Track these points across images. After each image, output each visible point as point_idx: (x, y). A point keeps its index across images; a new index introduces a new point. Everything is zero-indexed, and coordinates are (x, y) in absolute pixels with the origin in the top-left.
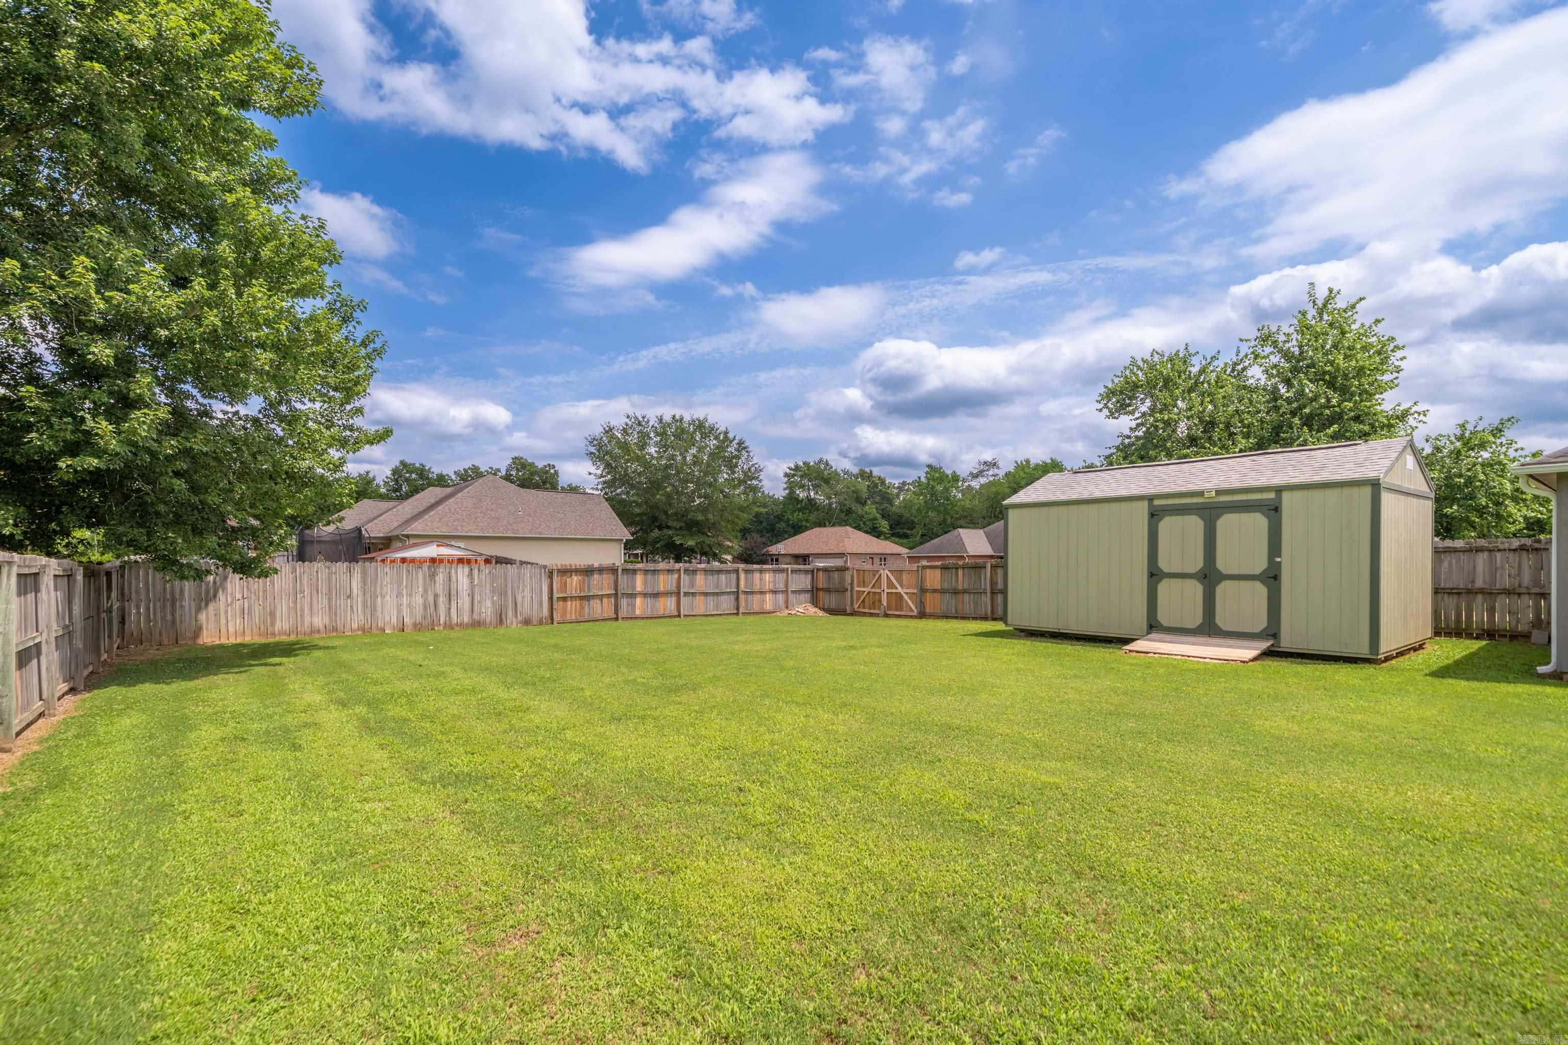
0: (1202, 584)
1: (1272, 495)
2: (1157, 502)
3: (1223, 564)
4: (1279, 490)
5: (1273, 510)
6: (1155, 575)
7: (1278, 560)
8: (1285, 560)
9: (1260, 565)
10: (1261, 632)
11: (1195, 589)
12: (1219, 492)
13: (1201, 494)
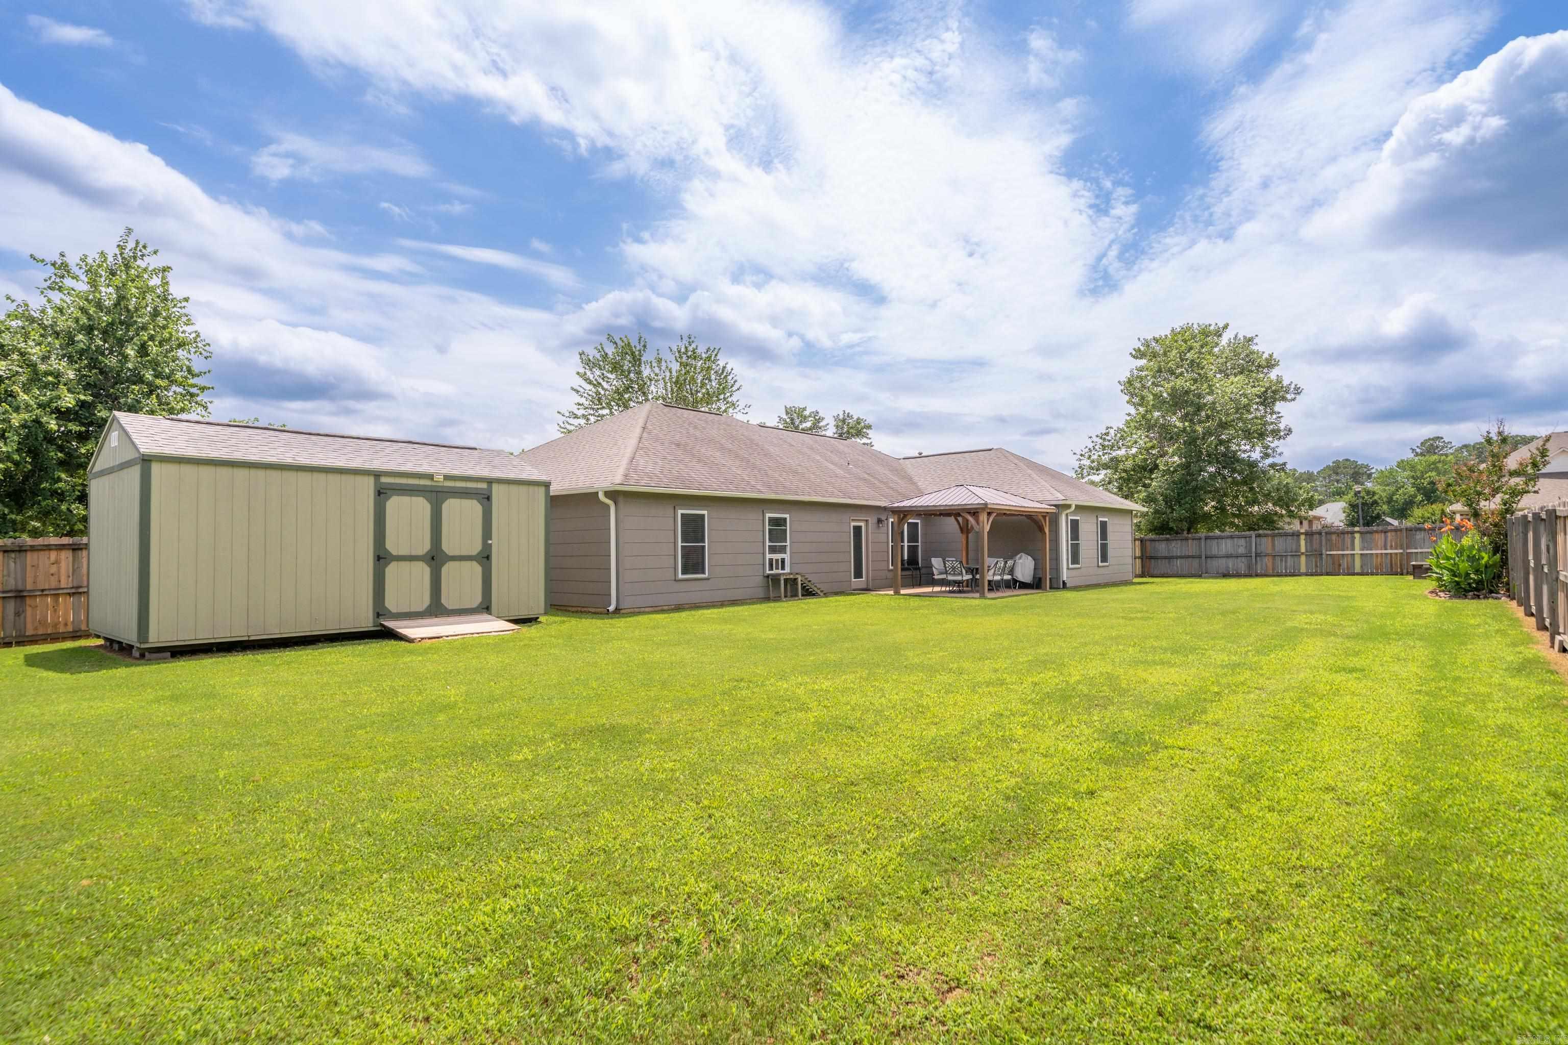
0: (430, 566)
1: (484, 486)
2: (384, 480)
3: (448, 547)
4: (490, 481)
5: (486, 499)
6: (382, 558)
7: (490, 542)
8: (493, 542)
9: (476, 548)
10: (478, 607)
11: (422, 571)
12: (447, 477)
13: (431, 477)
